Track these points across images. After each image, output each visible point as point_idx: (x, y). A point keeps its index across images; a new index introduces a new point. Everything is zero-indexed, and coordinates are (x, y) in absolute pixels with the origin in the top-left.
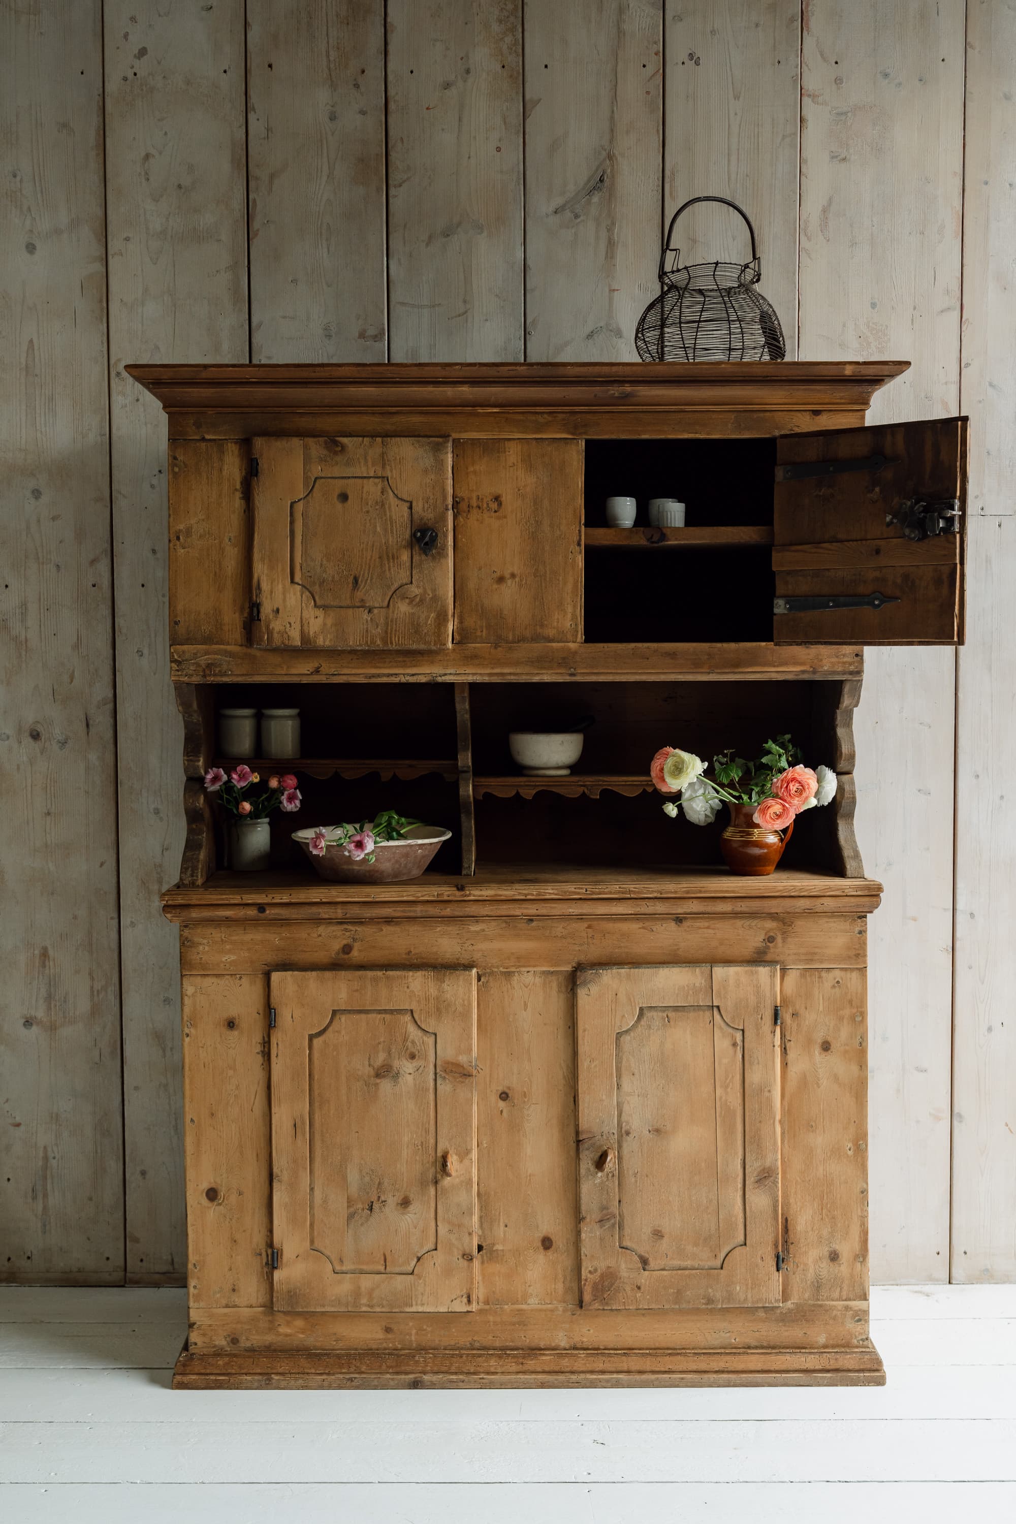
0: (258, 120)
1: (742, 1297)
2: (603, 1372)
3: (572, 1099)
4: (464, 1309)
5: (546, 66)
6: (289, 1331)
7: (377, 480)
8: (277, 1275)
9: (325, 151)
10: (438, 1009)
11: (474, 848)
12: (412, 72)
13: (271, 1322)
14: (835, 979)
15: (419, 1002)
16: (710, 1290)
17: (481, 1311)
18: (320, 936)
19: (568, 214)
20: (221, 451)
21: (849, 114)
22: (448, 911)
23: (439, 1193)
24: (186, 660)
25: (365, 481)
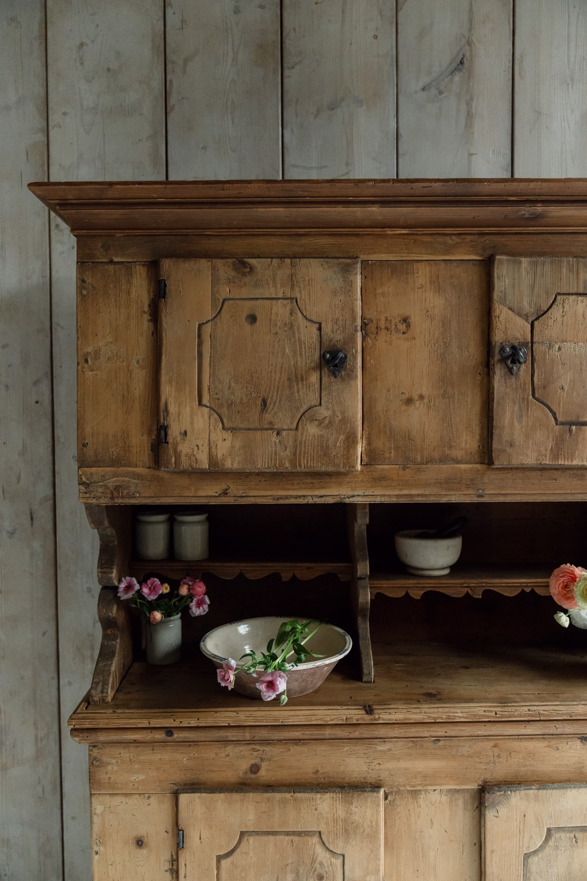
0: (174, 13)
7: (285, 302)
9: (230, 39)
10: (346, 831)
15: (327, 823)
18: (228, 755)
19: (433, 91)
20: (130, 274)
24: (95, 482)
25: (274, 302)
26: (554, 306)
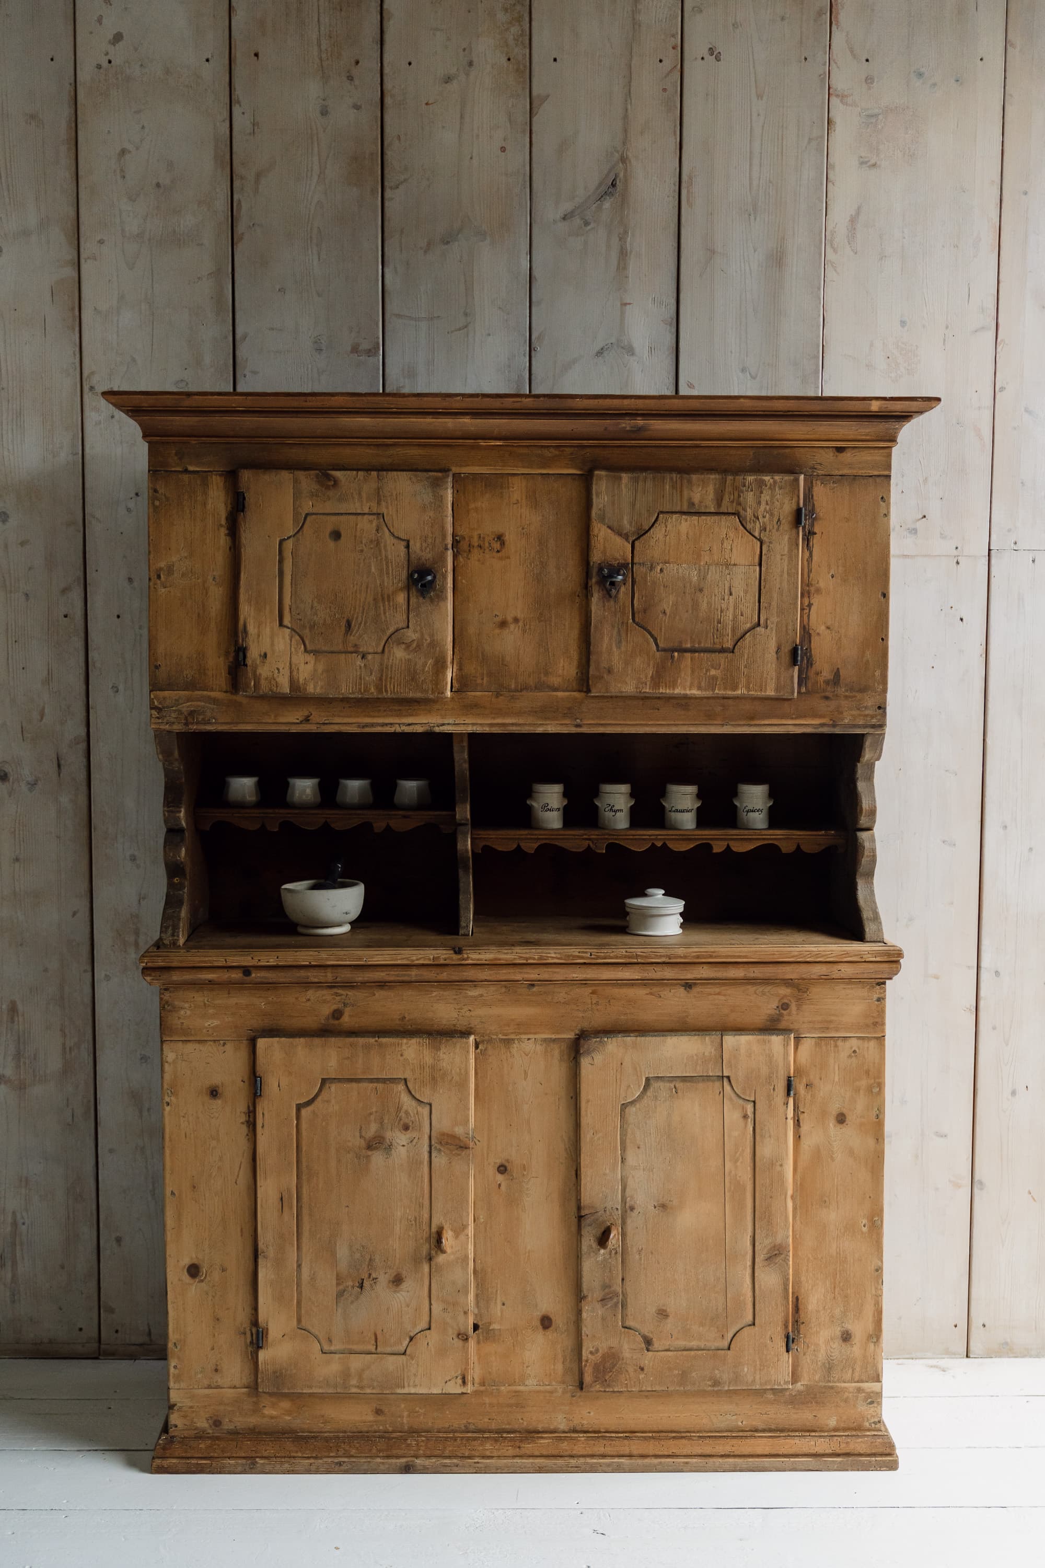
0: (243, 113)
1: (750, 1378)
2: (604, 1456)
3: (574, 1173)
4: (459, 1390)
5: (555, 60)
6: (274, 1413)
7: (371, 517)
8: (262, 1355)
9: (316, 149)
10: (433, 1078)
11: (472, 906)
12: (410, 64)
13: (256, 1403)
14: (851, 1048)
15: (413, 1070)
16: (717, 1372)
17: (476, 1393)
18: (309, 1000)
19: (577, 221)
20: (205, 484)
21: (880, 117)
22: (444, 975)
23: (433, 1270)
24: (168, 707)
25: (360, 517)
26: (656, 525)
